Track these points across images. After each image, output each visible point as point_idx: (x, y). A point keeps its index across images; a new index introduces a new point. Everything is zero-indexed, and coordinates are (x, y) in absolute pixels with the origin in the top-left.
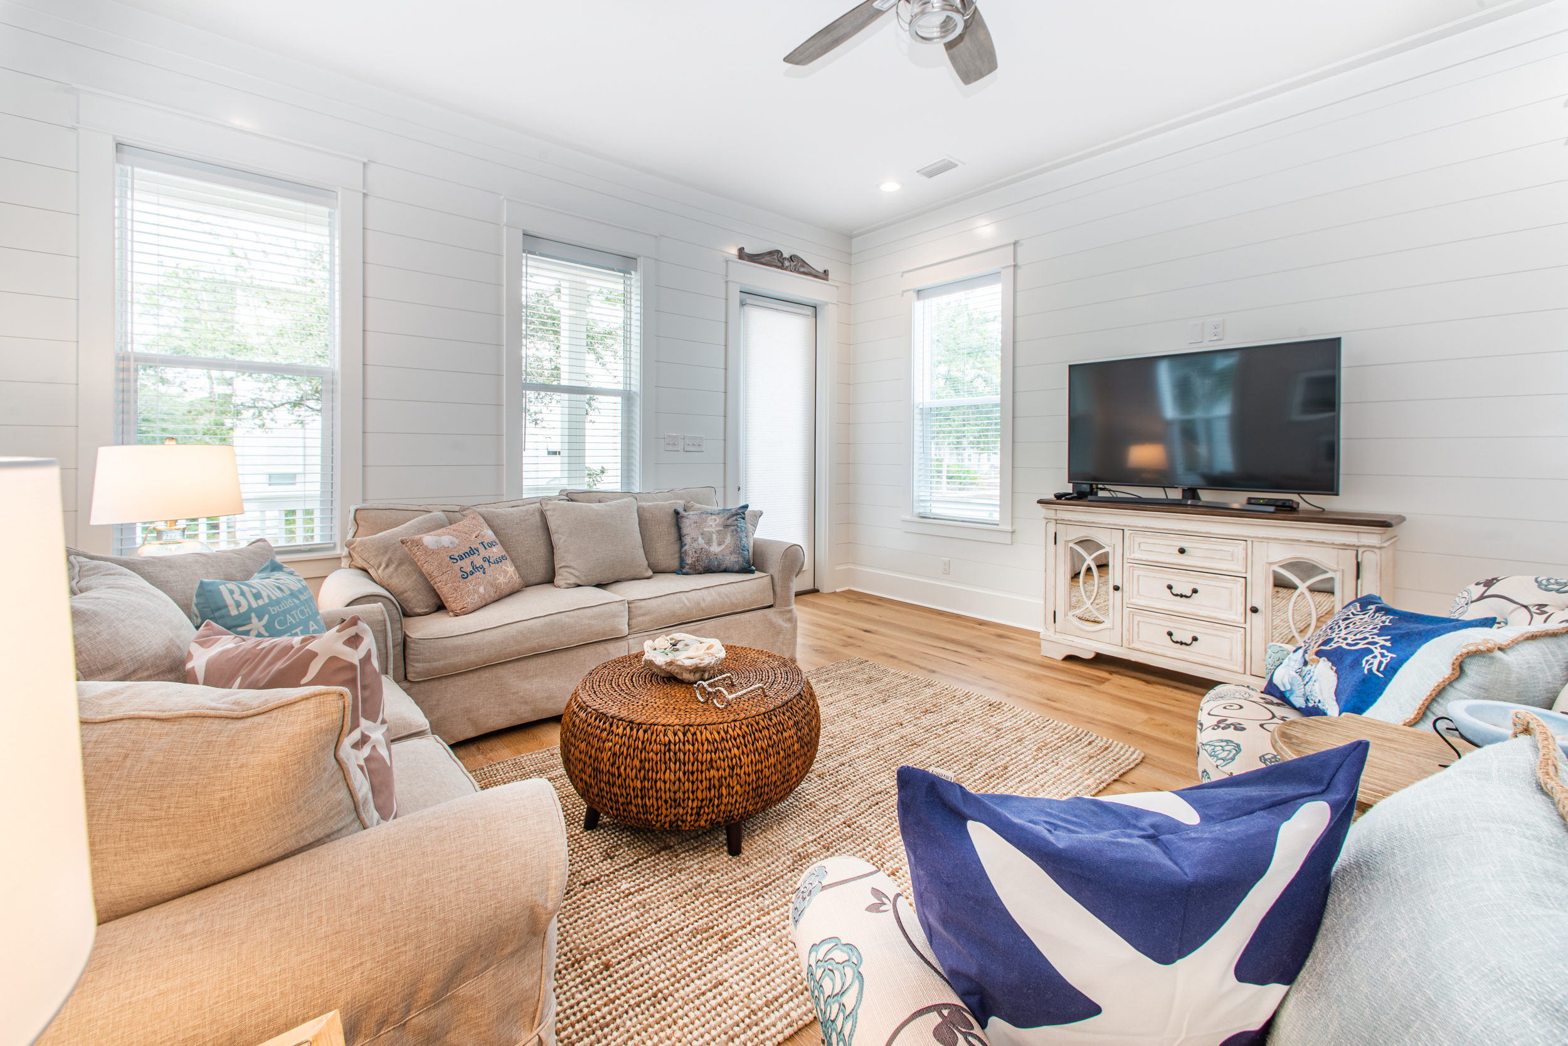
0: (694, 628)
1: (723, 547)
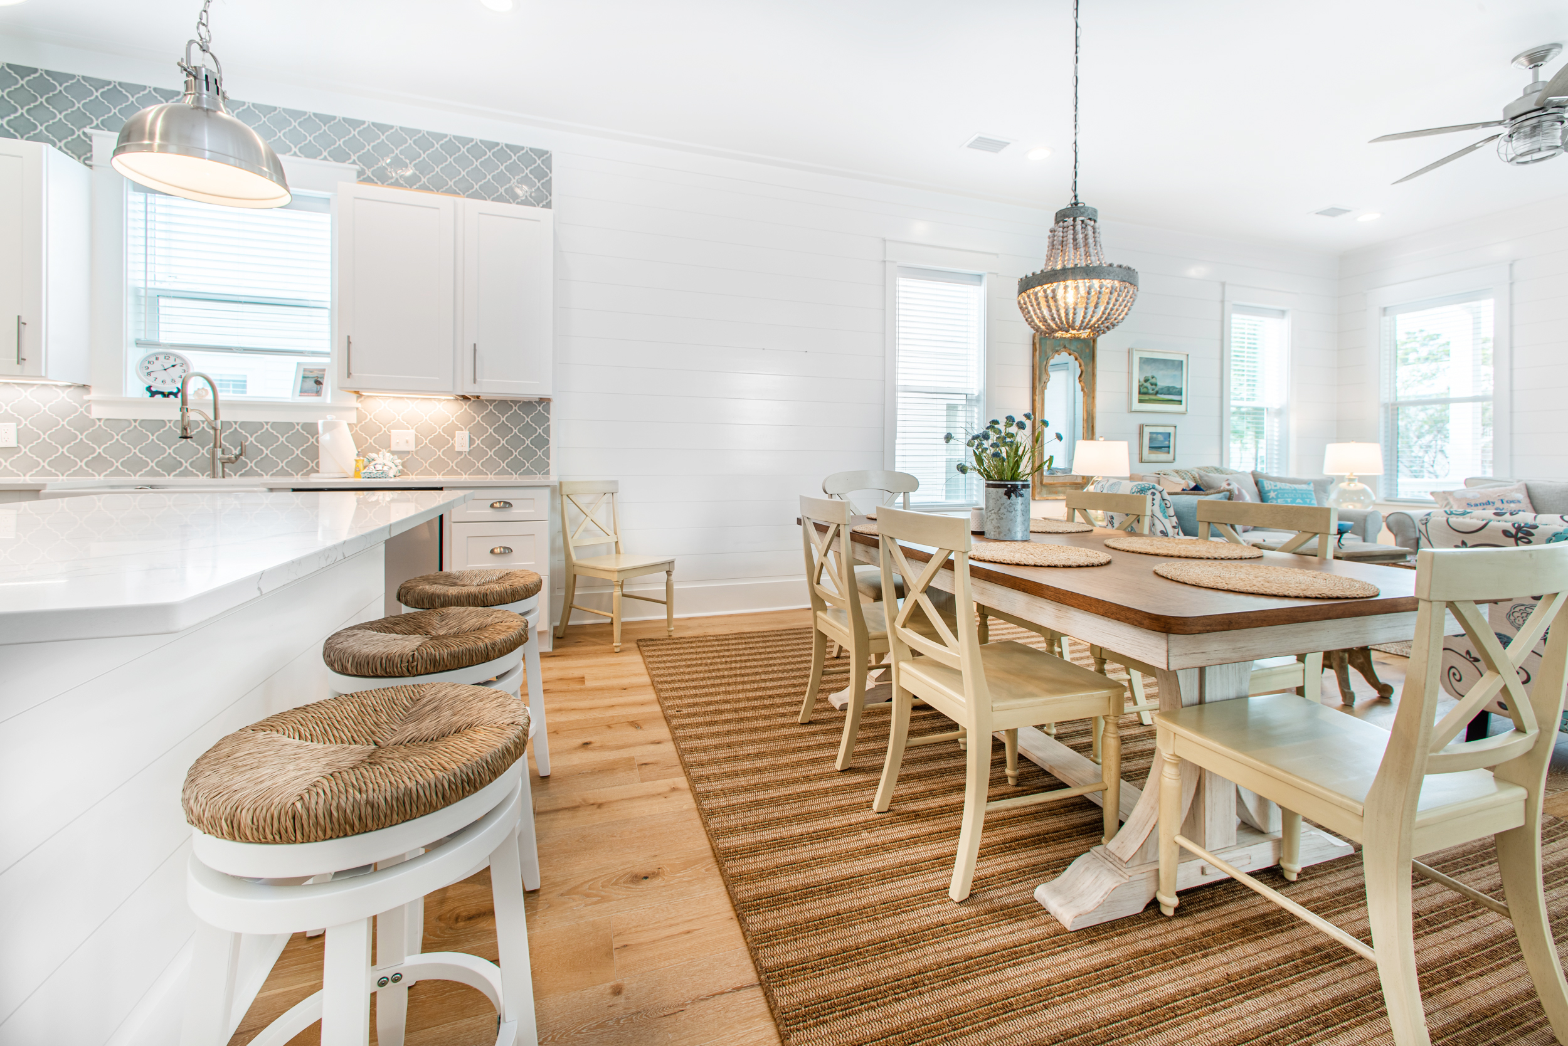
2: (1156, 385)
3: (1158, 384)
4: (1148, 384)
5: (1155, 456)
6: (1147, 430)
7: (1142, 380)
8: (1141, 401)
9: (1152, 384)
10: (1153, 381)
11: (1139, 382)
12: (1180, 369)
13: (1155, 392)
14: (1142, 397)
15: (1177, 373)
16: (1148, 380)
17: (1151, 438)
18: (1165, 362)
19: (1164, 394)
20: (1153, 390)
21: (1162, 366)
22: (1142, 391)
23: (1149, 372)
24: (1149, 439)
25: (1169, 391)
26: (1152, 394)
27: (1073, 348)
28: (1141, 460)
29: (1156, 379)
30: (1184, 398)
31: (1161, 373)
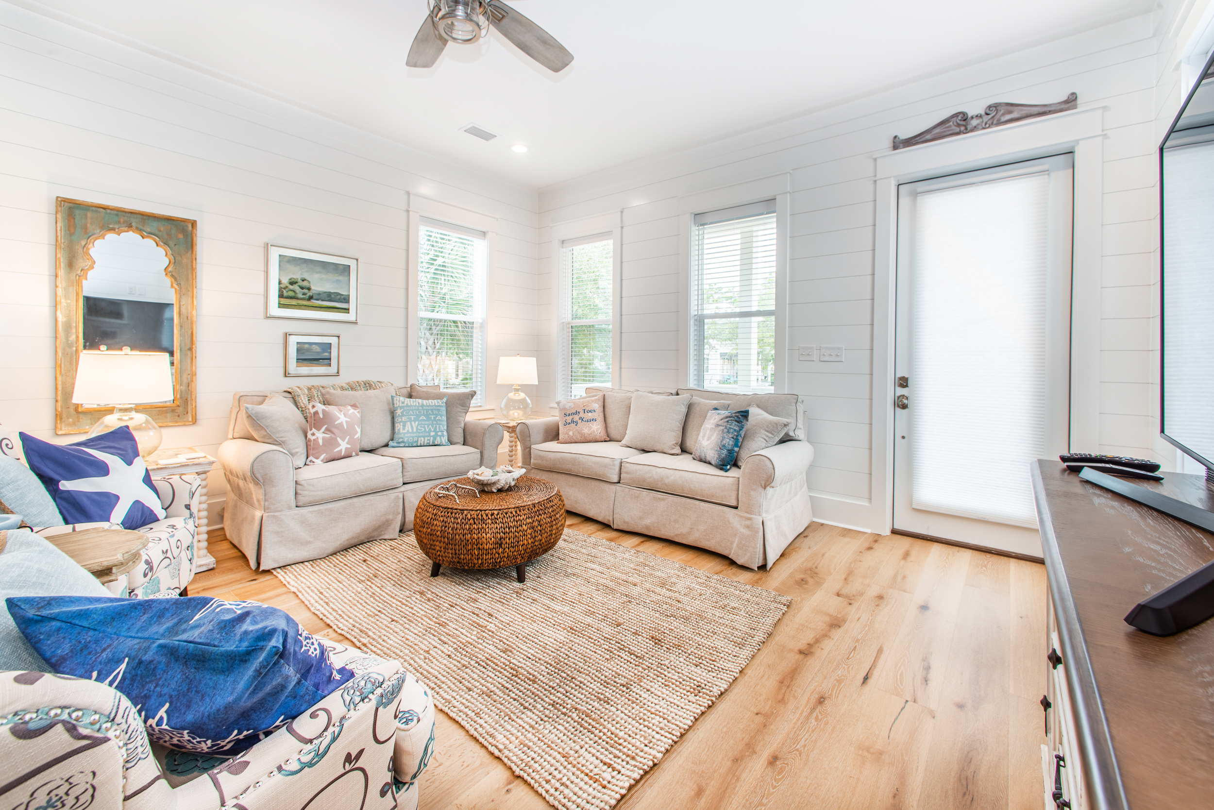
0: (660, 496)
1: (709, 442)
2: (309, 289)
3: (313, 288)
4: (296, 287)
5: (305, 370)
6: (293, 341)
7: (285, 281)
8: (281, 306)
9: (302, 288)
10: (305, 284)
11: (280, 283)
12: (346, 274)
13: (307, 296)
14: (284, 301)
15: (341, 278)
16: (297, 282)
17: (301, 349)
18: (324, 265)
19: (322, 300)
20: (304, 294)
21: (318, 269)
22: (285, 294)
23: (297, 274)
24: (298, 350)
25: (330, 297)
26: (302, 299)
27: (149, 230)
28: (286, 374)
29: (309, 282)
30: (352, 305)
31: (317, 276)
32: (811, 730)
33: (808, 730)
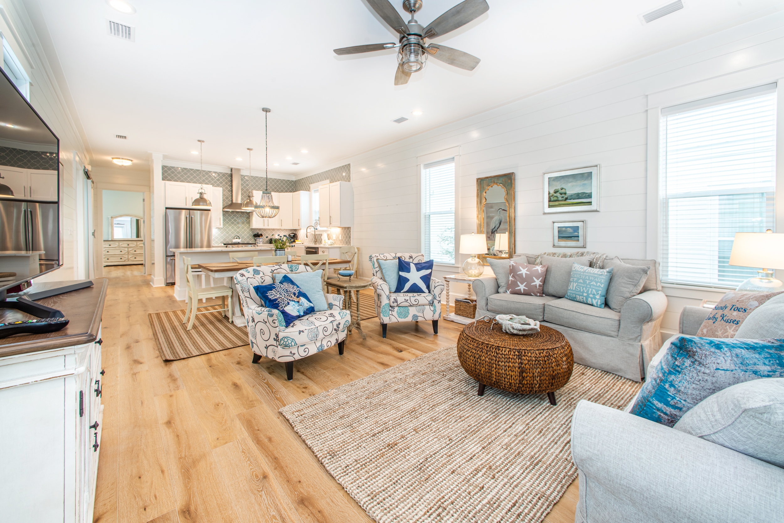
2: (565, 194)
3: (567, 192)
4: (558, 194)
5: (563, 243)
6: (557, 226)
7: (552, 192)
8: (550, 206)
9: (561, 194)
10: (563, 191)
11: (549, 194)
12: (590, 178)
13: (564, 198)
14: (552, 204)
15: (586, 182)
16: (558, 191)
17: (560, 230)
18: (574, 176)
19: (574, 199)
20: (562, 197)
21: (570, 180)
22: (552, 199)
23: (558, 186)
24: (559, 232)
25: (578, 196)
26: (561, 201)
27: (499, 182)
28: (554, 246)
29: (565, 189)
30: (594, 200)
31: (570, 185)
32: (269, 507)
33: (270, 505)
